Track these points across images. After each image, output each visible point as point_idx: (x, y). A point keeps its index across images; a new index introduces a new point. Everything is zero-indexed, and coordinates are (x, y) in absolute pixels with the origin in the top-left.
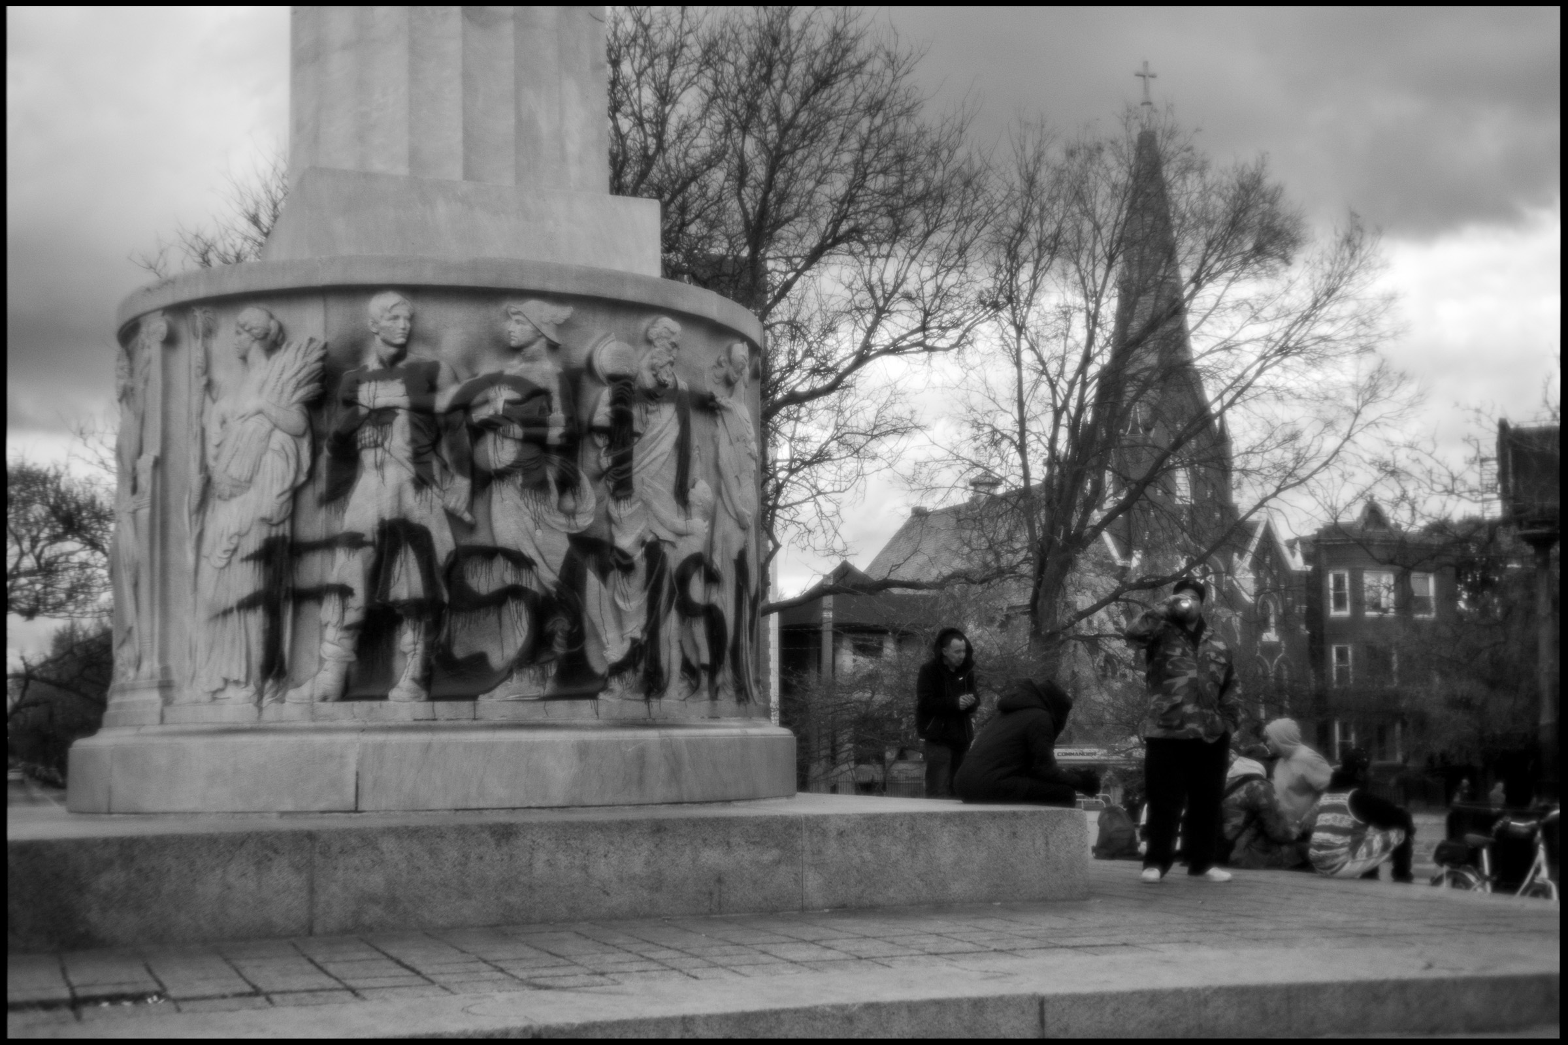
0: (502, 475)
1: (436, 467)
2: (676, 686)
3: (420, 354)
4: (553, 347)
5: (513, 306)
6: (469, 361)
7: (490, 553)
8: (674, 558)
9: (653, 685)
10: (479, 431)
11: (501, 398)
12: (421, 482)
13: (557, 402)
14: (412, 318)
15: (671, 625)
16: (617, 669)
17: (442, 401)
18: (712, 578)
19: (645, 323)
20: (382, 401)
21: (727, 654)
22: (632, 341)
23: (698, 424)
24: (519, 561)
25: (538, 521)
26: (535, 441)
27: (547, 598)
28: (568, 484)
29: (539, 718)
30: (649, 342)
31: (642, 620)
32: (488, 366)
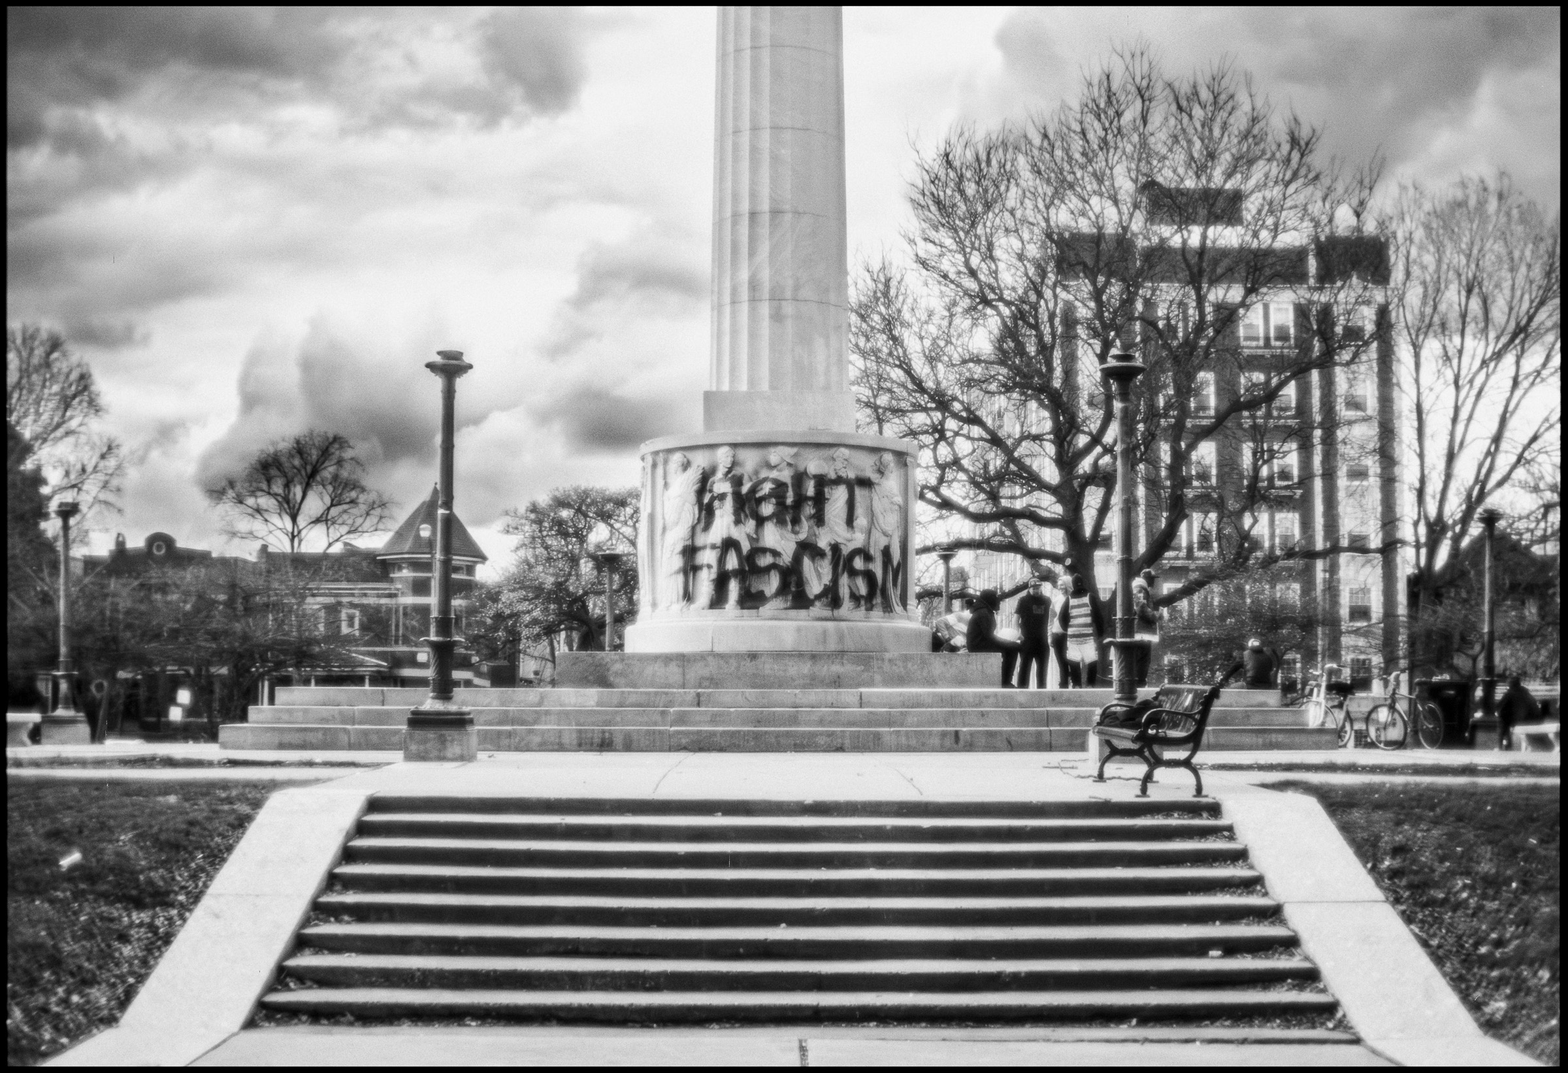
0: (768, 518)
1: (742, 516)
2: (847, 604)
3: (737, 471)
4: (789, 465)
5: (772, 449)
6: (756, 473)
7: (764, 551)
8: (846, 551)
9: (835, 603)
10: (760, 501)
11: (767, 488)
12: (738, 522)
13: (790, 489)
14: (734, 456)
15: (844, 580)
16: (818, 597)
17: (745, 489)
18: (868, 558)
19: (832, 451)
20: (722, 491)
21: (878, 592)
22: (825, 459)
23: (859, 492)
24: (775, 553)
25: (782, 537)
26: (781, 503)
27: (788, 568)
28: (796, 521)
29: (784, 616)
30: (834, 459)
31: (830, 577)
32: (764, 474)
